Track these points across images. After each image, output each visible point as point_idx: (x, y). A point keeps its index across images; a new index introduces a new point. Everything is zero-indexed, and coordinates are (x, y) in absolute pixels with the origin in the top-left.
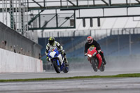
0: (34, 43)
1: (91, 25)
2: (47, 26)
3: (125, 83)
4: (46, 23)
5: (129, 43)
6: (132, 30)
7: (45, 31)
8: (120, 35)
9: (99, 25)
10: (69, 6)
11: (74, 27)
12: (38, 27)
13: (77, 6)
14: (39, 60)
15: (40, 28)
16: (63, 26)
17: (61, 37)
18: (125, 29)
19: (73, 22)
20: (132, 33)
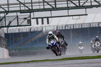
0: (2, 37)
1: (43, 23)
2: (11, 25)
3: (68, 64)
4: (10, 23)
5: (70, 35)
6: (72, 26)
7: (10, 28)
8: (64, 30)
9: (48, 23)
10: (26, 10)
11: (31, 25)
12: (4, 25)
13: (32, 10)
14: (6, 50)
15: (5, 27)
16: (22, 24)
17: (21, 33)
18: (67, 25)
19: (29, 22)
20: (72, 28)
